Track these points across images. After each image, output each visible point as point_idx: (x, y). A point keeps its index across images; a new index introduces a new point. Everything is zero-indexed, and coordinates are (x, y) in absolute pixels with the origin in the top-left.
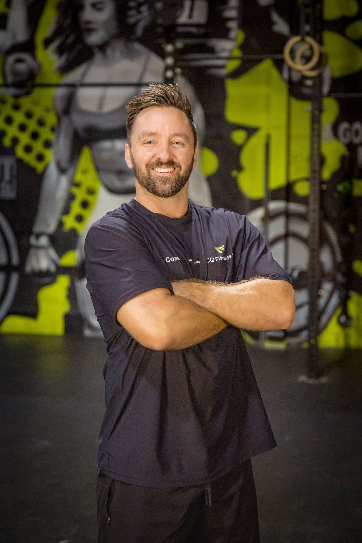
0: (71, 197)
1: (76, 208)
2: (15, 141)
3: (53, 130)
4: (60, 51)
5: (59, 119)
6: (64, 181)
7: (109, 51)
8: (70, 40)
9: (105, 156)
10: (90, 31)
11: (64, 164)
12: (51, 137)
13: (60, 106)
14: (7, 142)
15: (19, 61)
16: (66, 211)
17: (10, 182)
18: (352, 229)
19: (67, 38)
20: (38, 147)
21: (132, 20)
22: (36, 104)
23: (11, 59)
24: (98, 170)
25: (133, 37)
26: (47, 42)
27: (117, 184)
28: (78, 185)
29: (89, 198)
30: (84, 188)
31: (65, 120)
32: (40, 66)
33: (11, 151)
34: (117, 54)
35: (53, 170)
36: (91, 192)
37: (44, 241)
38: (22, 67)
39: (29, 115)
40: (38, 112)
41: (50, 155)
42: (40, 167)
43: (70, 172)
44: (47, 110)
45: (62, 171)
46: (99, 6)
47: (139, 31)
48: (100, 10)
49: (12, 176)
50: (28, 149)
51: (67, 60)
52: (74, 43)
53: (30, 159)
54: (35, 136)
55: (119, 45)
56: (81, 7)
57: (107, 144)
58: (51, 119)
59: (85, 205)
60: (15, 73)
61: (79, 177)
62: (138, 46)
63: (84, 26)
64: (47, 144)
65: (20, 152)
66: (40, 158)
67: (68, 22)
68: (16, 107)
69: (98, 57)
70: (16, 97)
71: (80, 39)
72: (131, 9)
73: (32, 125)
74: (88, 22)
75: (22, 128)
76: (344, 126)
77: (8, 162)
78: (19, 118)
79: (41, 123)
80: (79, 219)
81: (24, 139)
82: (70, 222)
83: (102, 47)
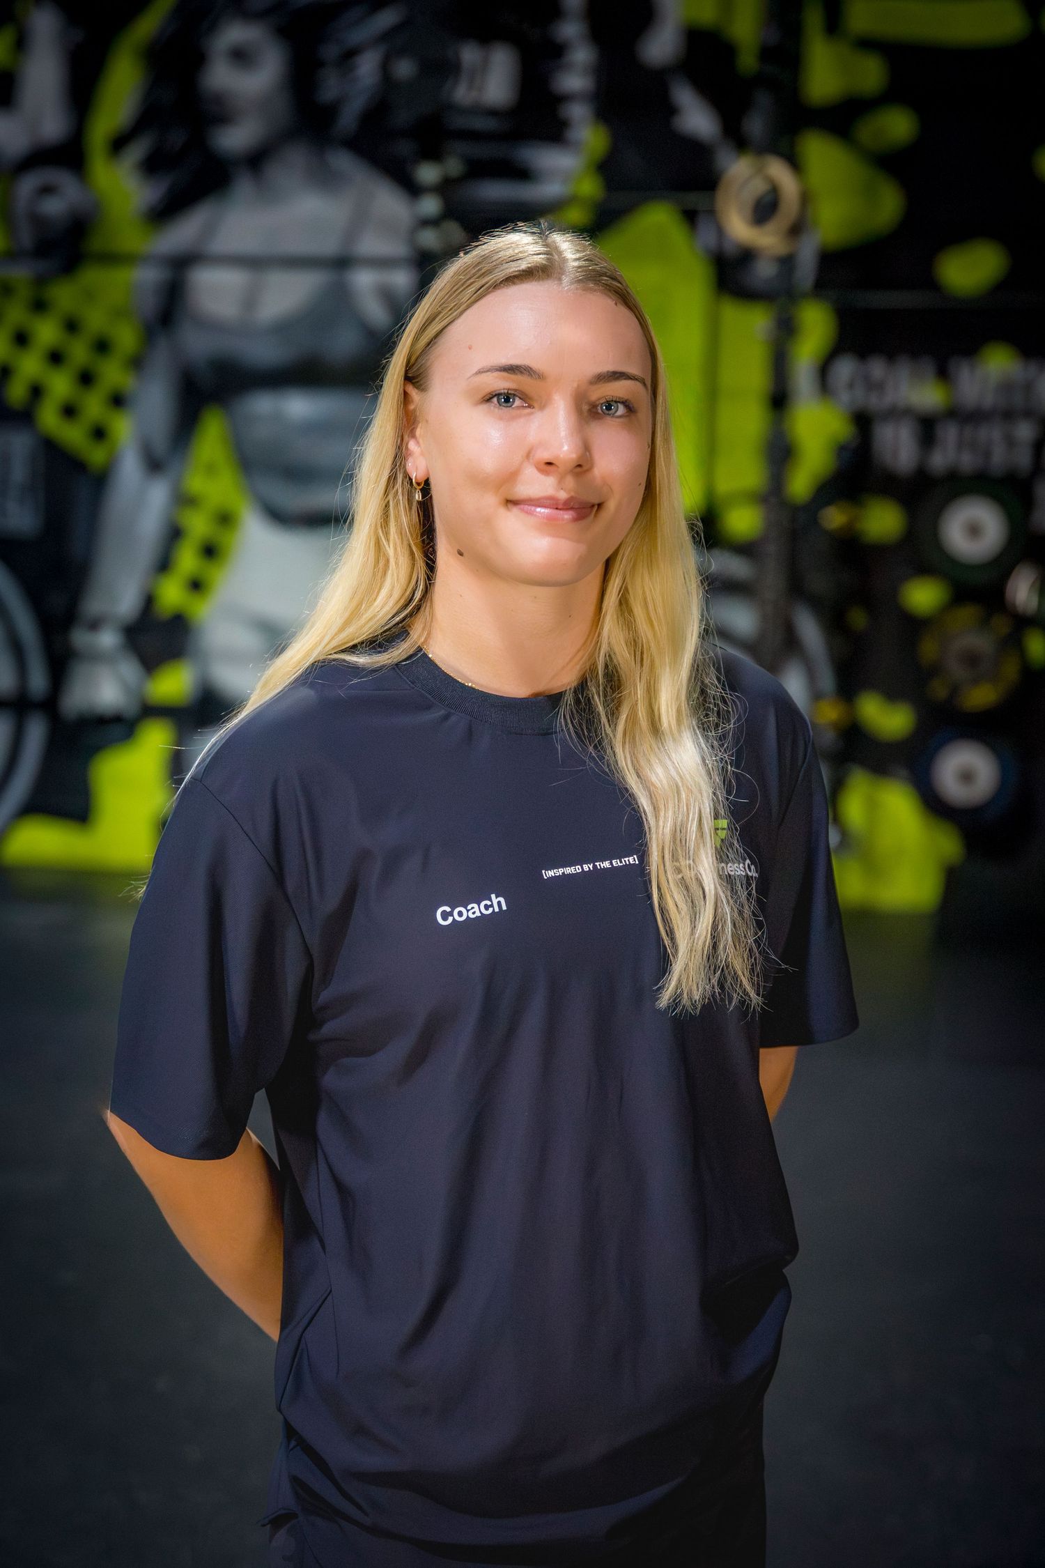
1: (187, 560)
2: (37, 392)
3: (132, 363)
4: (152, 166)
5: (147, 336)
6: (158, 493)
8: (177, 138)
10: (222, 121)
11: (160, 449)
12: (125, 381)
13: (150, 304)
14: (17, 392)
15: (47, 190)
16: (164, 564)
17: (26, 492)
18: (858, 619)
19: (168, 135)
20: (94, 406)
21: (328, 95)
22: (89, 298)
23: (28, 185)
24: (244, 464)
25: (332, 134)
26: (118, 144)
27: (291, 501)
28: (190, 502)
29: (220, 535)
30: (207, 509)
31: (163, 342)
32: (98, 202)
33: (25, 416)
34: (294, 178)
35: (130, 469)
36: (225, 519)
37: (108, 639)
38: (54, 207)
39: (72, 326)
40: (96, 320)
42: (96, 456)
43: (173, 471)
44: (116, 315)
45: (154, 465)
48: (251, 65)
50: (69, 411)
51: (170, 189)
52: (187, 148)
53: (73, 436)
54: (86, 379)
56: (201, 58)
57: (263, 405)
58: (126, 338)
59: (210, 551)
60: (38, 221)
61: (196, 483)
62: (343, 160)
63: (209, 108)
64: (118, 401)
65: (49, 418)
66: (99, 433)
68: (40, 306)
69: (243, 185)
70: (41, 281)
71: (198, 142)
73: (79, 353)
74: (220, 98)
75: (56, 358)
76: (845, 369)
77: (19, 444)
78: (47, 332)
79: (102, 346)
80: (196, 585)
81: (60, 385)
82: (172, 594)
83: (256, 160)
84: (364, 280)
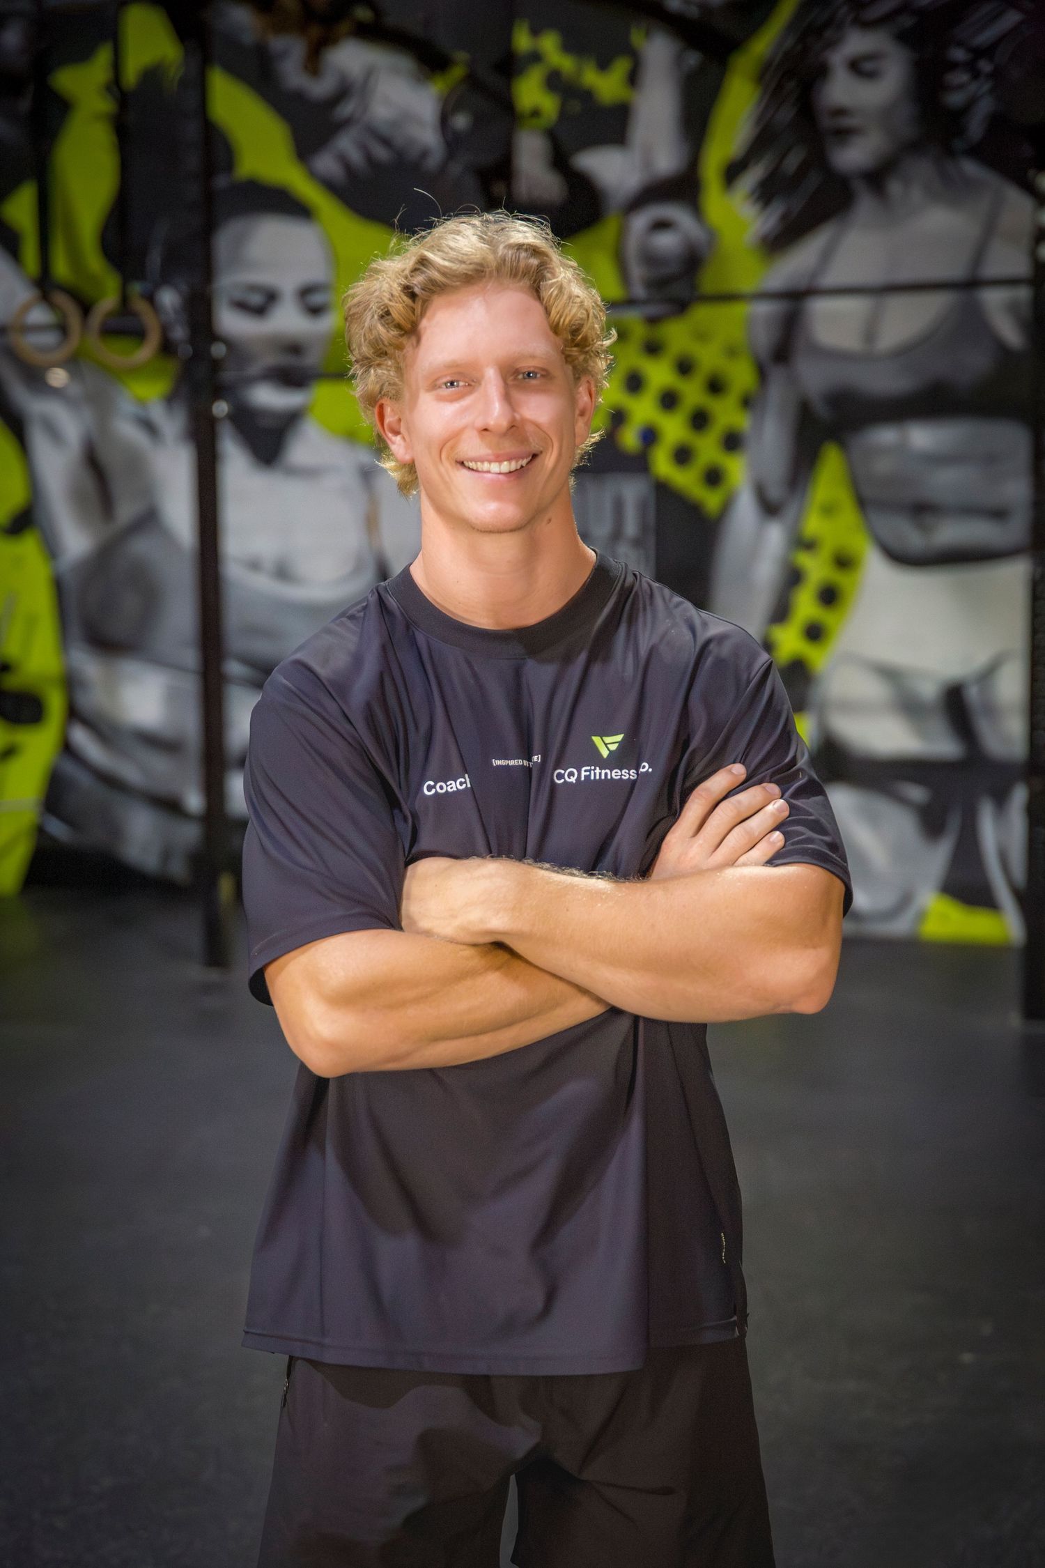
0: (794, 577)
1: (806, 606)
2: (650, 436)
3: (747, 402)
4: (765, 194)
5: (762, 373)
6: (775, 536)
7: (895, 187)
8: (793, 162)
9: (883, 466)
10: (844, 135)
11: (775, 492)
12: (741, 421)
13: (765, 339)
14: (630, 439)
15: (661, 225)
16: (781, 613)
17: (638, 543)
19: (783, 156)
20: (708, 449)
21: (955, 99)
22: (702, 336)
23: (640, 222)
24: (862, 503)
25: (958, 144)
26: (732, 173)
27: (914, 540)
28: (808, 545)
29: (841, 579)
30: (825, 553)
31: (777, 377)
32: (712, 236)
33: (639, 463)
34: (916, 194)
35: (745, 509)
36: (844, 562)
38: (666, 242)
39: (685, 367)
40: (709, 358)
41: (738, 470)
42: (711, 500)
43: (790, 512)
44: (732, 352)
45: (769, 508)
46: (868, 66)
47: (976, 127)
48: (871, 75)
49: (644, 527)
50: (683, 456)
51: (784, 217)
52: (803, 170)
53: (686, 480)
54: (700, 420)
55: (922, 169)
56: (822, 72)
57: (886, 436)
58: (742, 376)
59: (829, 596)
60: (650, 259)
61: (814, 524)
62: (970, 168)
63: (827, 122)
64: (732, 442)
65: (662, 464)
66: (714, 477)
67: (786, 114)
68: (653, 349)
69: (865, 205)
70: (653, 321)
71: (818, 159)
72: (953, 66)
73: (693, 393)
74: (840, 112)
75: (669, 401)
77: (632, 491)
78: (659, 374)
79: (715, 386)
80: (814, 633)
81: (673, 429)
82: (789, 641)
83: (876, 178)
84: (994, 299)
